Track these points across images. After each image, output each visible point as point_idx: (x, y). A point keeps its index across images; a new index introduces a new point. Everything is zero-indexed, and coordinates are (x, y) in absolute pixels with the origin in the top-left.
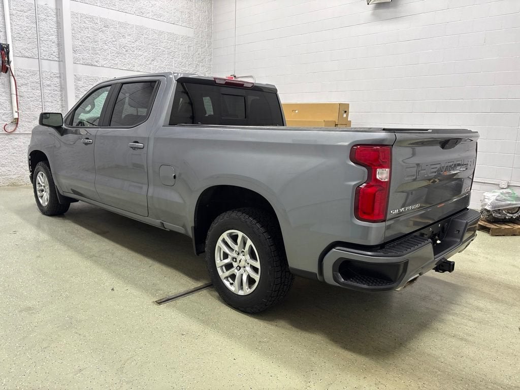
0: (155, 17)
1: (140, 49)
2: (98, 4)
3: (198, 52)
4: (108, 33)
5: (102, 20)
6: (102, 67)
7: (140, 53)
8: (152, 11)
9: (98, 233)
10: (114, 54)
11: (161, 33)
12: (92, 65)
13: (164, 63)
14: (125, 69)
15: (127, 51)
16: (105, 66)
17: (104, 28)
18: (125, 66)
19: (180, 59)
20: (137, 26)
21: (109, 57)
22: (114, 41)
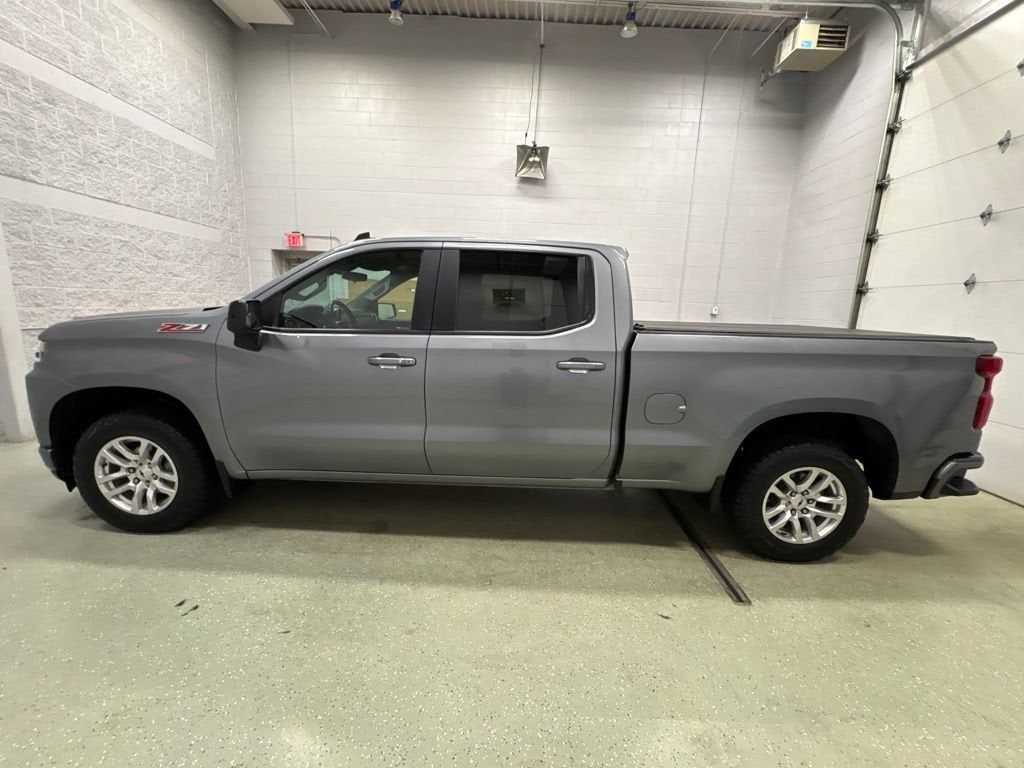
0: (149, 110)
1: (127, 164)
2: (24, 46)
3: (223, 188)
4: (56, 117)
5: (37, 84)
6: (49, 185)
7: (131, 172)
8: (144, 98)
9: (370, 531)
10: (73, 163)
11: (163, 142)
12: (24, 179)
13: (173, 198)
14: (102, 197)
15: (101, 162)
16: (55, 184)
17: (45, 104)
18: (100, 191)
19: (198, 194)
20: (117, 119)
21: (64, 168)
22: (70, 137)
